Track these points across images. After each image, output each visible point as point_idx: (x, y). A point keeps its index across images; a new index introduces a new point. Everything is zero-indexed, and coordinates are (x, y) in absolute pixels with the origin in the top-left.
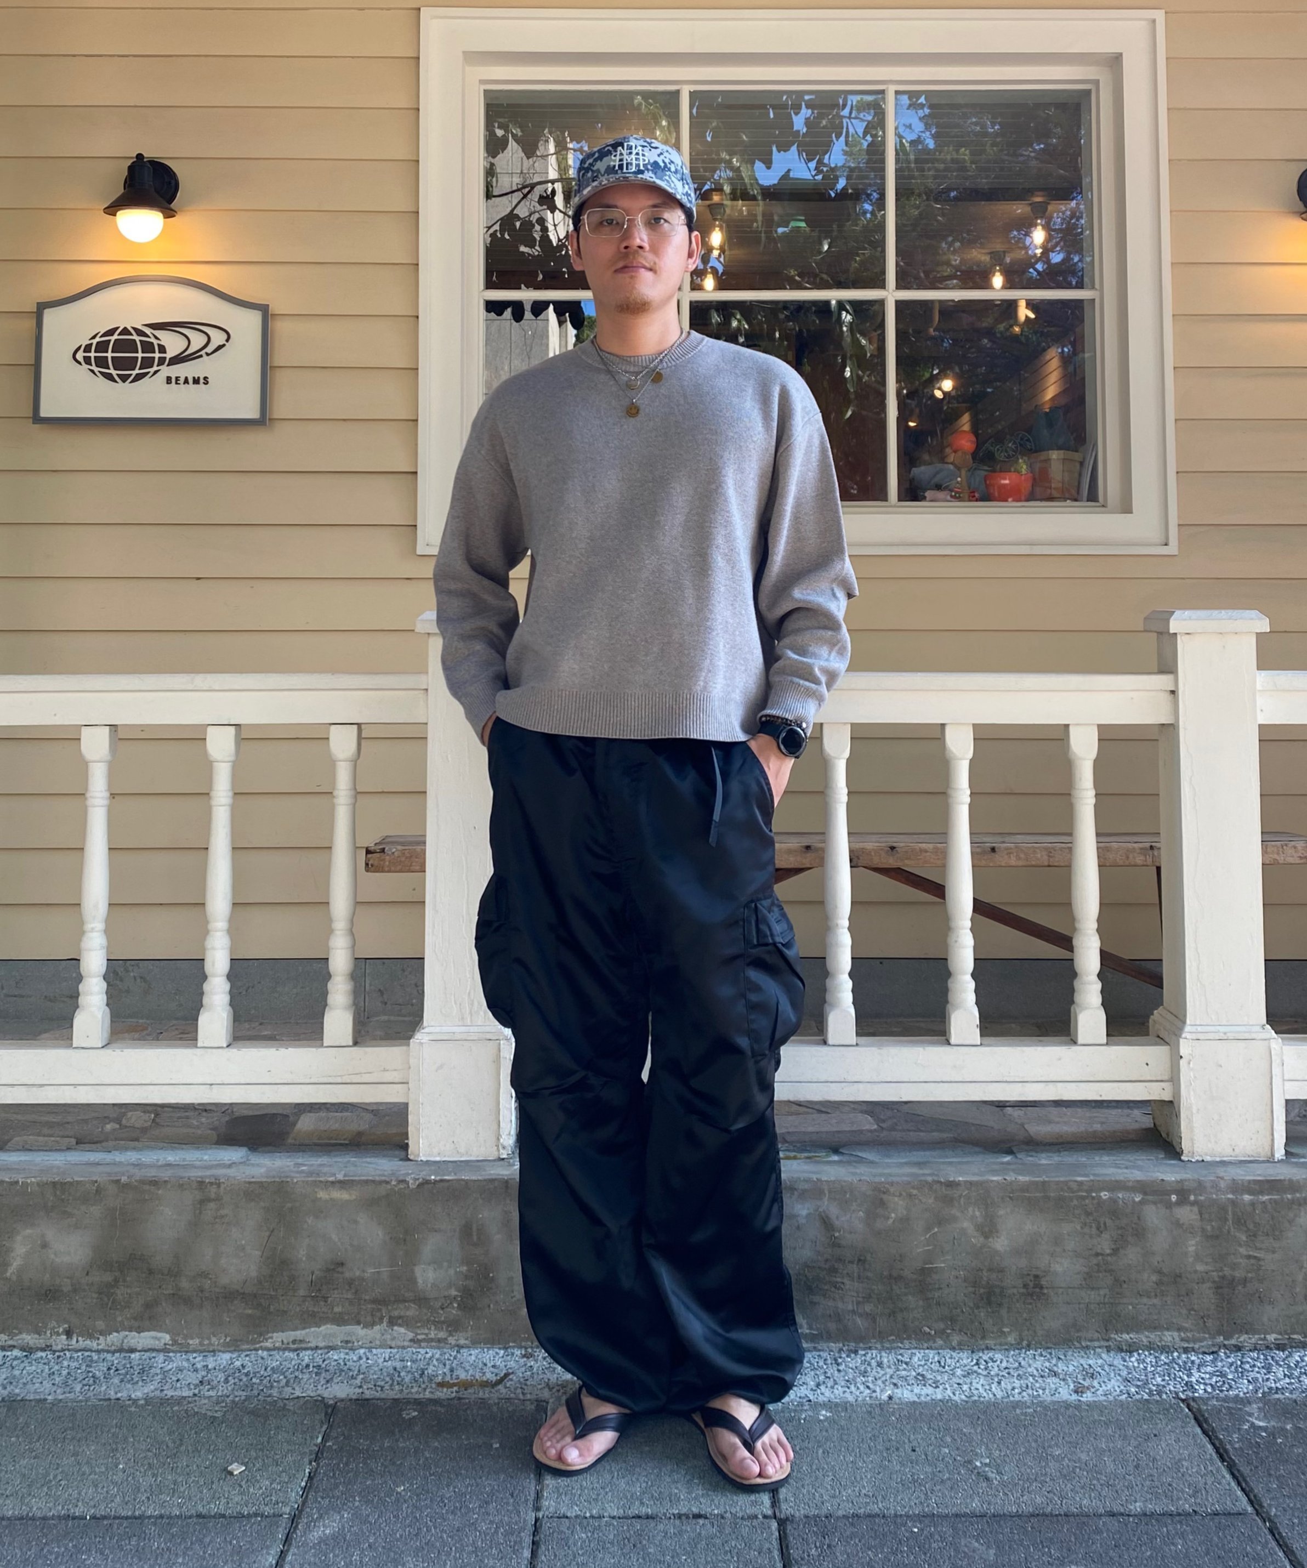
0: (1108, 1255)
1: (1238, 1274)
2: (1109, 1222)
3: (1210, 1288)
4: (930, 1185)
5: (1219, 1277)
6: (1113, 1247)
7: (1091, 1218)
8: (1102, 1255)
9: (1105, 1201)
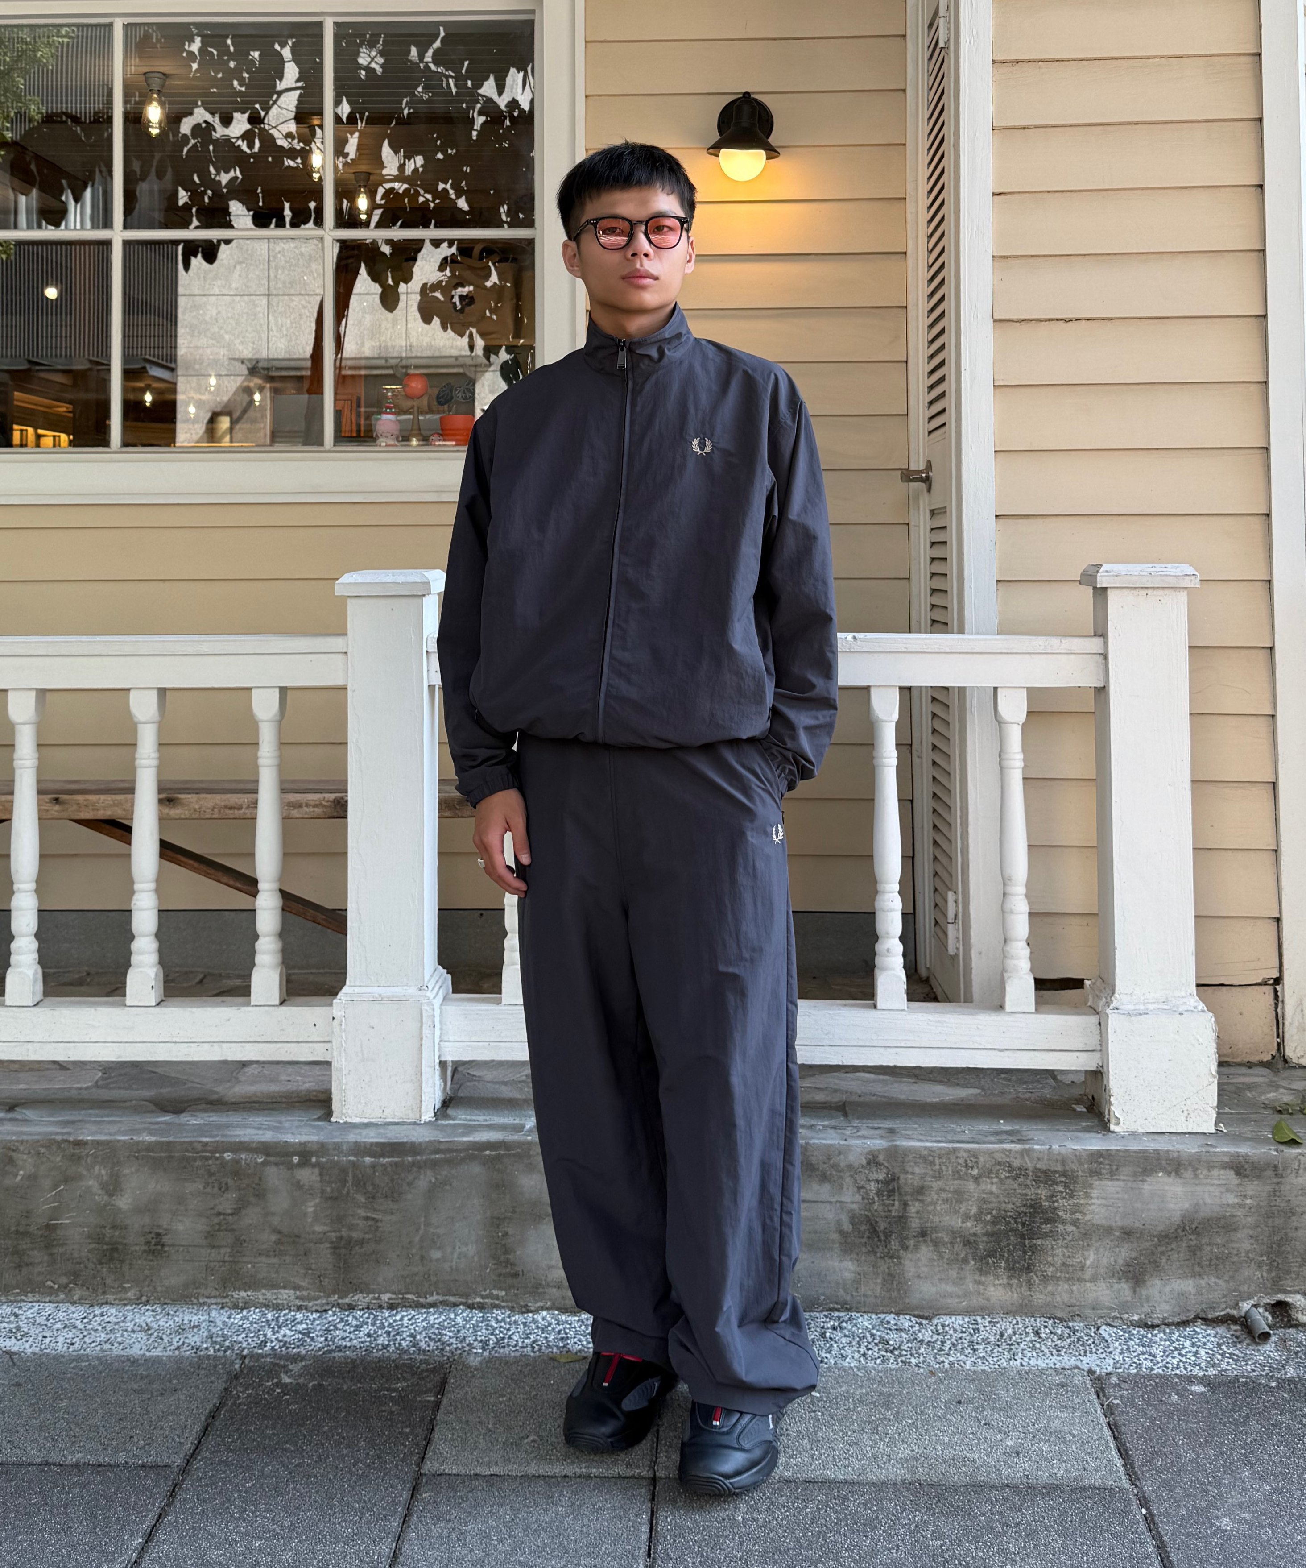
0: (230, 1215)
1: (355, 1235)
2: (230, 1182)
3: (327, 1248)
4: (59, 1143)
5: (337, 1238)
6: (235, 1206)
7: (214, 1178)
8: (224, 1214)
9: (228, 1161)
